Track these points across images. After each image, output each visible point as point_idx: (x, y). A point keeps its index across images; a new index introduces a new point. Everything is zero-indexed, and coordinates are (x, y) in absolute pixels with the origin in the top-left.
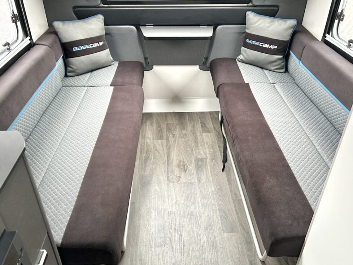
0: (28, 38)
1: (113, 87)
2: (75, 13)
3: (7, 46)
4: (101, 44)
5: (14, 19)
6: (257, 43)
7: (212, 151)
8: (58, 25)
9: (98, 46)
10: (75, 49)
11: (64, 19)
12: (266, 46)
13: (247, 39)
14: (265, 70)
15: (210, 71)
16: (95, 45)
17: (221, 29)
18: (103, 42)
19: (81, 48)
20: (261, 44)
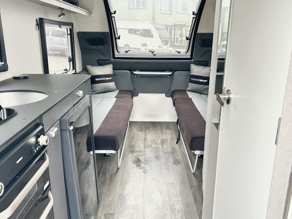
0: (75, 70)
1: (116, 98)
2: (98, 63)
3: (66, 71)
4: (110, 78)
5: (70, 60)
6: (196, 80)
7: (171, 136)
8: (89, 67)
9: (109, 80)
10: (97, 79)
11: (93, 65)
12: (201, 81)
13: (191, 78)
14: (202, 95)
15: (171, 98)
16: (107, 79)
17: (177, 73)
18: (111, 78)
19: (100, 79)
20: (199, 80)
